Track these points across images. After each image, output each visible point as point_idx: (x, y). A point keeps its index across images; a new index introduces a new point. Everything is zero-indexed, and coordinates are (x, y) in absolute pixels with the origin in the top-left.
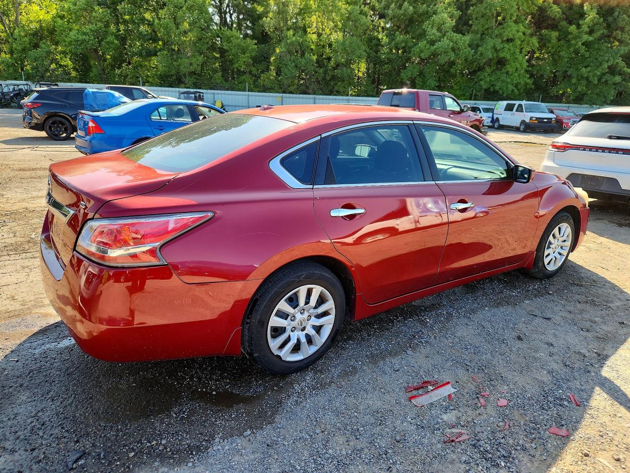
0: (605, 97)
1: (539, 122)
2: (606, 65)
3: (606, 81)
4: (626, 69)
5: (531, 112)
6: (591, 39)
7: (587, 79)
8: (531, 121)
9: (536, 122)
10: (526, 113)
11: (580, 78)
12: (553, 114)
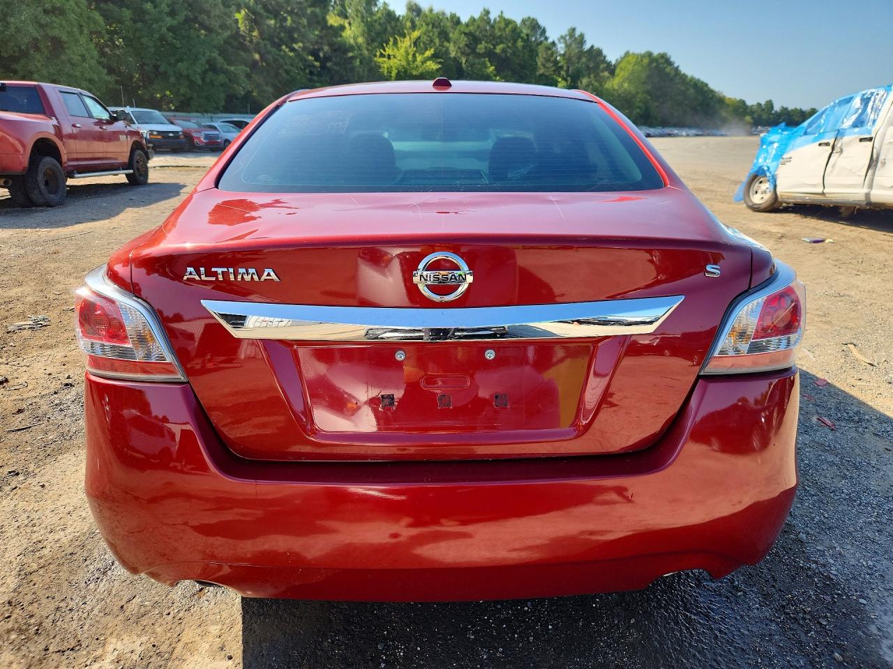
0: (216, 103)
1: (163, 137)
2: (203, 60)
3: (211, 81)
4: (226, 66)
5: (146, 123)
6: (175, 22)
7: (188, 77)
8: (152, 137)
9: (159, 137)
10: (140, 125)
11: (179, 76)
12: (174, 126)
